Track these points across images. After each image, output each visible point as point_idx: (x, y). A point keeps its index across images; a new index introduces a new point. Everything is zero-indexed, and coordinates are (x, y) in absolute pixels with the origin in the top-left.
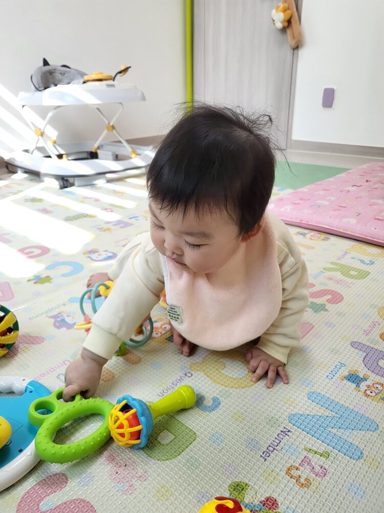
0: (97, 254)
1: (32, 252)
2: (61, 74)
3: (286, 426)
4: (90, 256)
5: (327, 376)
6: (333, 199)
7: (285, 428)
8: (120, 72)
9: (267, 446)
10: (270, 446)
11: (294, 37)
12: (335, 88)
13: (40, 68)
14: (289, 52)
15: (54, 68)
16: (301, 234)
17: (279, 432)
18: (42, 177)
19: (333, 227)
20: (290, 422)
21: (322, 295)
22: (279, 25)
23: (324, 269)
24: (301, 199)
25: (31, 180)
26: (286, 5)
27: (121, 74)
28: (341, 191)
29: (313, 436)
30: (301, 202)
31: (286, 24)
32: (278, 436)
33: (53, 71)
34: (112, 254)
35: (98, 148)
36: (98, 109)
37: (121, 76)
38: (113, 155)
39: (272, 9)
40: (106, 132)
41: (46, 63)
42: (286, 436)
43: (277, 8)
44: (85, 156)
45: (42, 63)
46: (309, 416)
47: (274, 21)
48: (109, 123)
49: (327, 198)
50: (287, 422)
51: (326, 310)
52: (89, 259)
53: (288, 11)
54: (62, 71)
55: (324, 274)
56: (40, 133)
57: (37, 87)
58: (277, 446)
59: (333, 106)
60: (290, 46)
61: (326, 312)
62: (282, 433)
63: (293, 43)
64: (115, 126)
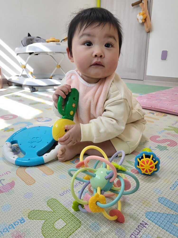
0: (42, 119)
1: (8, 117)
3: (144, 220)
4: (38, 119)
5: (171, 188)
6: (168, 97)
7: (143, 221)
9: (131, 234)
10: (132, 234)
11: (147, 27)
12: (168, 51)
13: (26, 37)
14: (145, 34)
15: (33, 38)
16: (151, 113)
17: (139, 224)
18: (23, 87)
19: (169, 109)
20: (146, 217)
21: (165, 142)
22: (141, 21)
23: (165, 129)
24: (151, 97)
25: (18, 89)
26: (144, 12)
28: (172, 94)
29: (163, 229)
30: (151, 98)
31: (144, 21)
32: (138, 227)
33: (32, 39)
34: (49, 119)
35: (53, 76)
39: (137, 14)
40: (56, 68)
41: (29, 35)
42: (144, 228)
43: (140, 13)
45: (27, 35)
46: (160, 214)
47: (138, 19)
48: (58, 64)
49: (165, 97)
50: (144, 217)
51: (167, 150)
52: (37, 121)
53: (145, 15)
54: (36, 39)
55: (165, 131)
56: (24, 67)
57: (24, 45)
58: (137, 235)
59: (166, 60)
60: (146, 31)
61: (167, 151)
62: (141, 225)
63: (147, 30)
64: (60, 65)
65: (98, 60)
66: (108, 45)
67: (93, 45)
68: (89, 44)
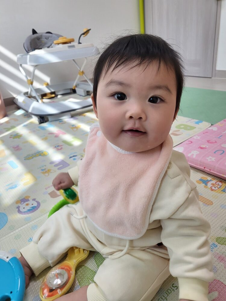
0: (26, 203)
2: (46, 38)
4: (20, 205)
8: (84, 34)
13: (30, 36)
15: (40, 35)
16: (204, 181)
27: (84, 35)
30: (208, 146)
33: (40, 37)
34: (36, 204)
35: (76, 86)
36: (74, 60)
37: (84, 37)
38: (84, 91)
41: (34, 32)
44: (69, 91)
48: (80, 69)
54: (46, 36)
56: (30, 82)
57: (27, 50)
65: (135, 124)
66: (154, 100)
67: (127, 99)
68: (121, 97)
